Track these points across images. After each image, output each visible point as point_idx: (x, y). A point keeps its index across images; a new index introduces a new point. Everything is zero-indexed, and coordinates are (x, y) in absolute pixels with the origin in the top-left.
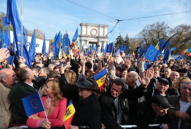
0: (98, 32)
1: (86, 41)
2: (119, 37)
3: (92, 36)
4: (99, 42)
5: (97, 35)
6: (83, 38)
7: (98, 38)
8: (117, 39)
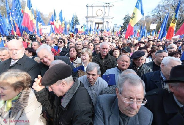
0: (103, 12)
1: (92, 22)
2: (126, 16)
3: (98, 17)
4: (104, 22)
5: (102, 16)
6: (89, 19)
7: (103, 18)
8: (125, 18)
